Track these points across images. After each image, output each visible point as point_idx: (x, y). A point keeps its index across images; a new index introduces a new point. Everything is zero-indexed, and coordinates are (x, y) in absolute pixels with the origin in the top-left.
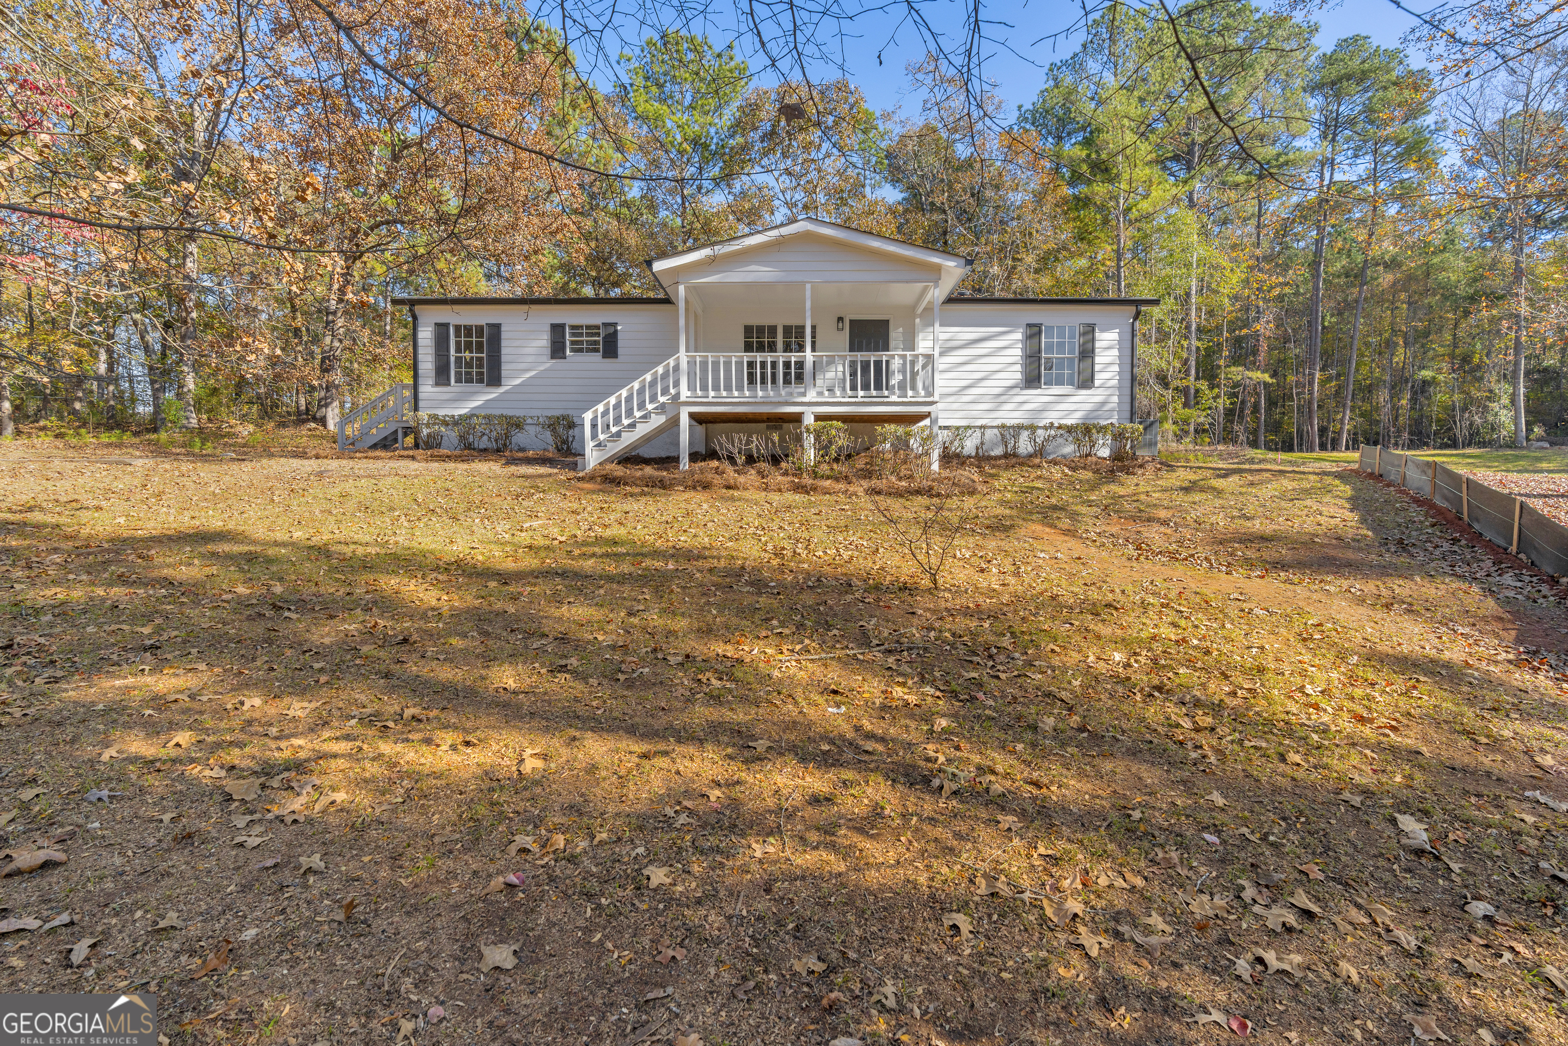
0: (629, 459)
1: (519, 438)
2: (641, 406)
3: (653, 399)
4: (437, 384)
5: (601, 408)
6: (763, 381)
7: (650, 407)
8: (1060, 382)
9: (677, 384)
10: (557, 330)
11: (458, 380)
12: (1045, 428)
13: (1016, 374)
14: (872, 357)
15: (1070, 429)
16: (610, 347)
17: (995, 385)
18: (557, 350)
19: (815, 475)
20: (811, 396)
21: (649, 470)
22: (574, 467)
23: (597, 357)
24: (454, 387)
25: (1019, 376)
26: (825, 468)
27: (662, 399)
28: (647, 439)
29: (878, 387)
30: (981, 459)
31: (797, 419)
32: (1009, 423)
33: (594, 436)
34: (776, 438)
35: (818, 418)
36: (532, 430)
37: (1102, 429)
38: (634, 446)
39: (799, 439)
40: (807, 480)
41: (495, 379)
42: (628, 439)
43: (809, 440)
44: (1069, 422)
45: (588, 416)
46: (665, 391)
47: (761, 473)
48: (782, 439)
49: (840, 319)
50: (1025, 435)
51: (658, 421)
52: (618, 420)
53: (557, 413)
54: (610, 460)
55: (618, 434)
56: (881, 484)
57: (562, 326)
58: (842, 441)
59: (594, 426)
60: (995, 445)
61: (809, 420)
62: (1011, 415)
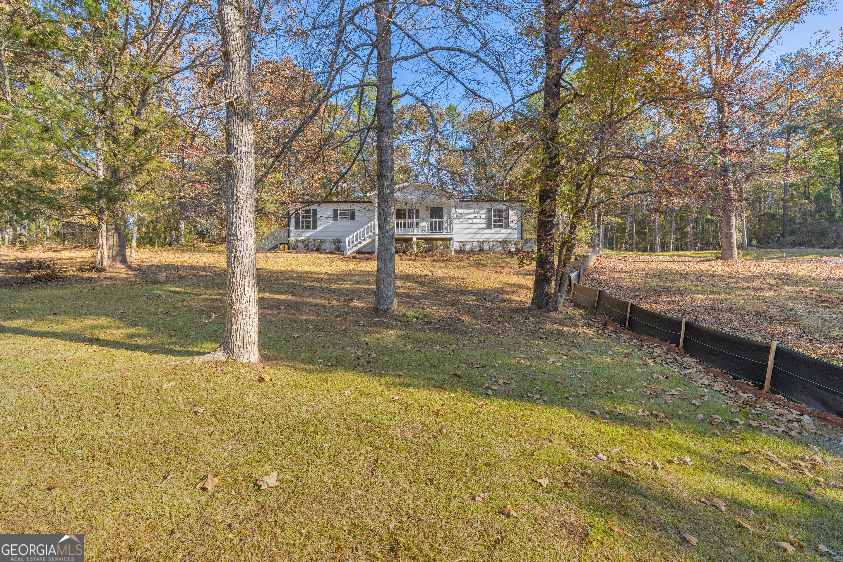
0: (359, 252)
1: (323, 246)
2: (364, 236)
3: (367, 233)
4: (296, 229)
5: (351, 236)
6: (401, 227)
7: (366, 236)
8: (498, 227)
9: (374, 229)
10: (335, 211)
11: (303, 227)
12: (493, 242)
13: (483, 224)
14: (438, 220)
15: (500, 242)
16: (352, 216)
17: (475, 228)
18: (335, 217)
19: (416, 256)
20: (415, 232)
21: (366, 255)
22: (343, 254)
23: (347, 220)
24: (301, 230)
25: (485, 225)
26: (420, 254)
27: (370, 234)
28: (365, 246)
29: (439, 230)
30: (472, 252)
31: (411, 239)
32: (481, 240)
33: (349, 245)
34: (404, 245)
35: (418, 239)
36: (328, 244)
37: (510, 242)
38: (361, 248)
39: (411, 246)
40: (413, 257)
41: (315, 227)
42: (360, 246)
43: (415, 246)
44: (500, 240)
45: (347, 239)
46: (371, 231)
47: (400, 256)
48: (406, 246)
49: (427, 207)
50: (486, 244)
51: (369, 240)
52: (356, 240)
53: (336, 238)
54: (354, 252)
55: (356, 245)
56: (435, 258)
57: (337, 210)
58: (425, 246)
59: (349, 242)
60: (476, 247)
61: (415, 240)
62: (480, 237)
